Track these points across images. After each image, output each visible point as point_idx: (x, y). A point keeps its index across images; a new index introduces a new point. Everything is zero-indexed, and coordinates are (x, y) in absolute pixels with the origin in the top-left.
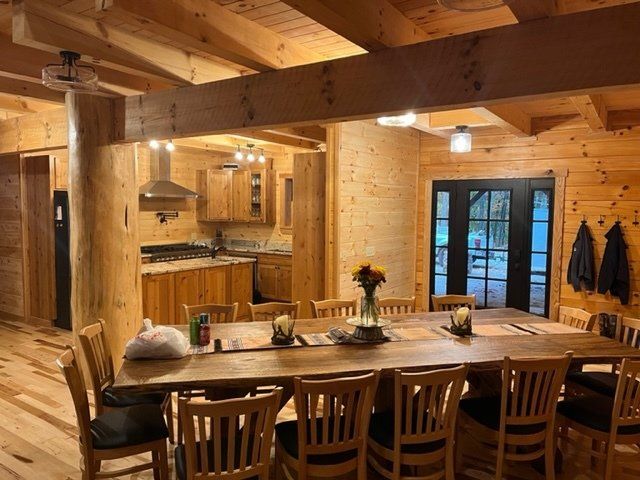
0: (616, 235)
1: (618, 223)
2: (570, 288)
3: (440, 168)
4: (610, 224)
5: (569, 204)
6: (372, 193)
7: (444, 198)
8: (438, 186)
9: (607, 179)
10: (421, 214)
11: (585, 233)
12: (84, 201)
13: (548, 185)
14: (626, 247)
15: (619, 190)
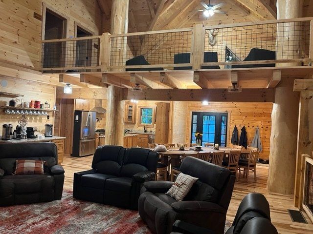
0: (244, 129)
1: (244, 126)
2: (232, 144)
3: (194, 108)
4: (242, 126)
5: (231, 121)
6: (179, 115)
7: (195, 117)
8: (194, 113)
9: (241, 114)
10: (188, 122)
11: (236, 129)
12: (115, 116)
13: (226, 115)
14: (246, 133)
15: (244, 118)
